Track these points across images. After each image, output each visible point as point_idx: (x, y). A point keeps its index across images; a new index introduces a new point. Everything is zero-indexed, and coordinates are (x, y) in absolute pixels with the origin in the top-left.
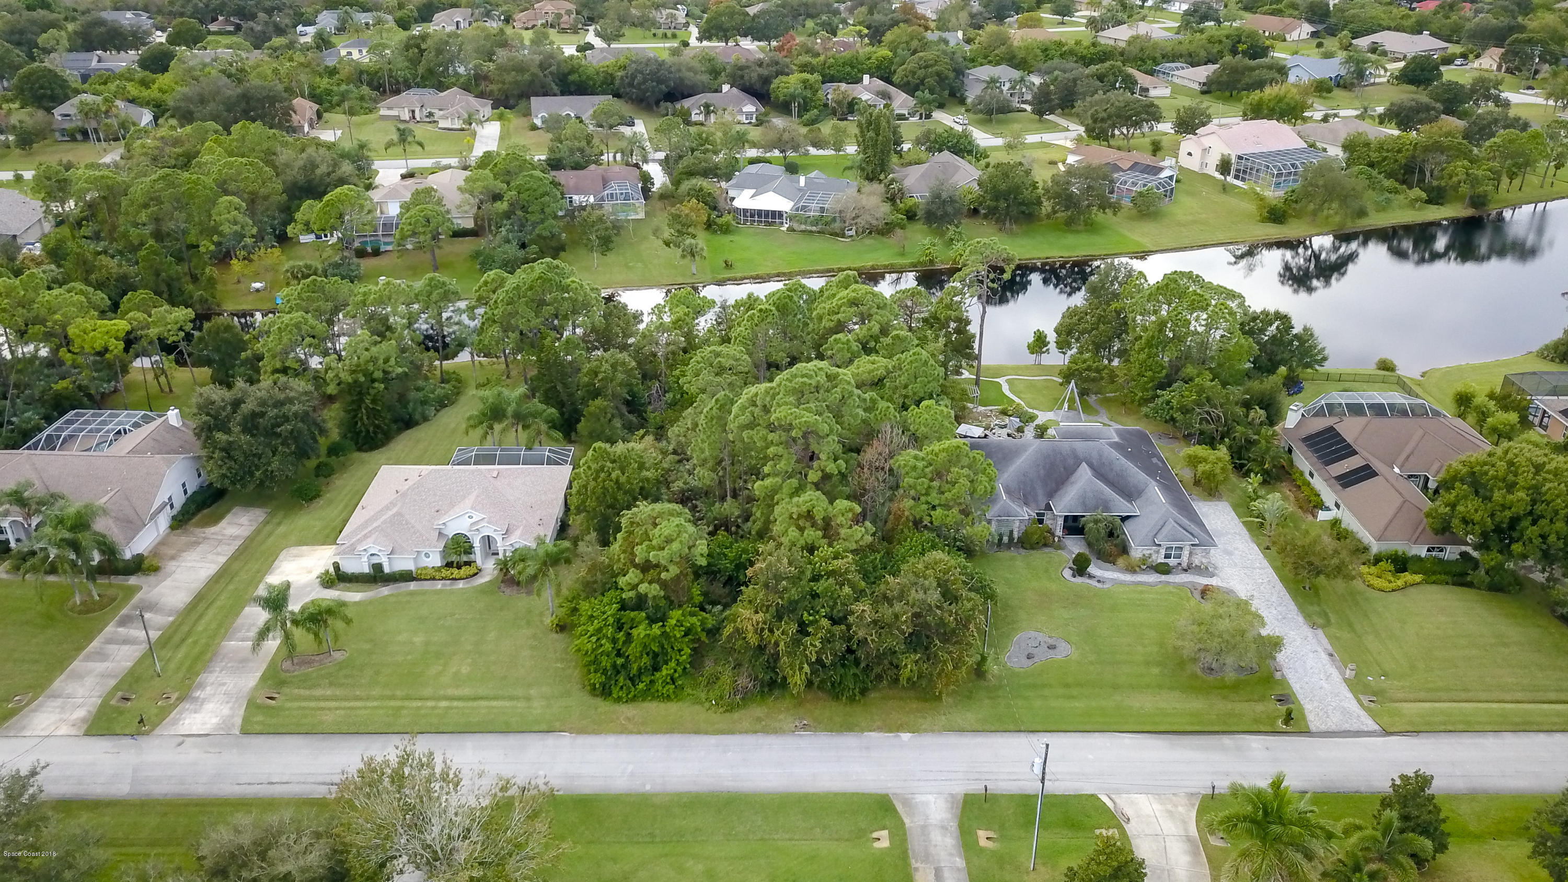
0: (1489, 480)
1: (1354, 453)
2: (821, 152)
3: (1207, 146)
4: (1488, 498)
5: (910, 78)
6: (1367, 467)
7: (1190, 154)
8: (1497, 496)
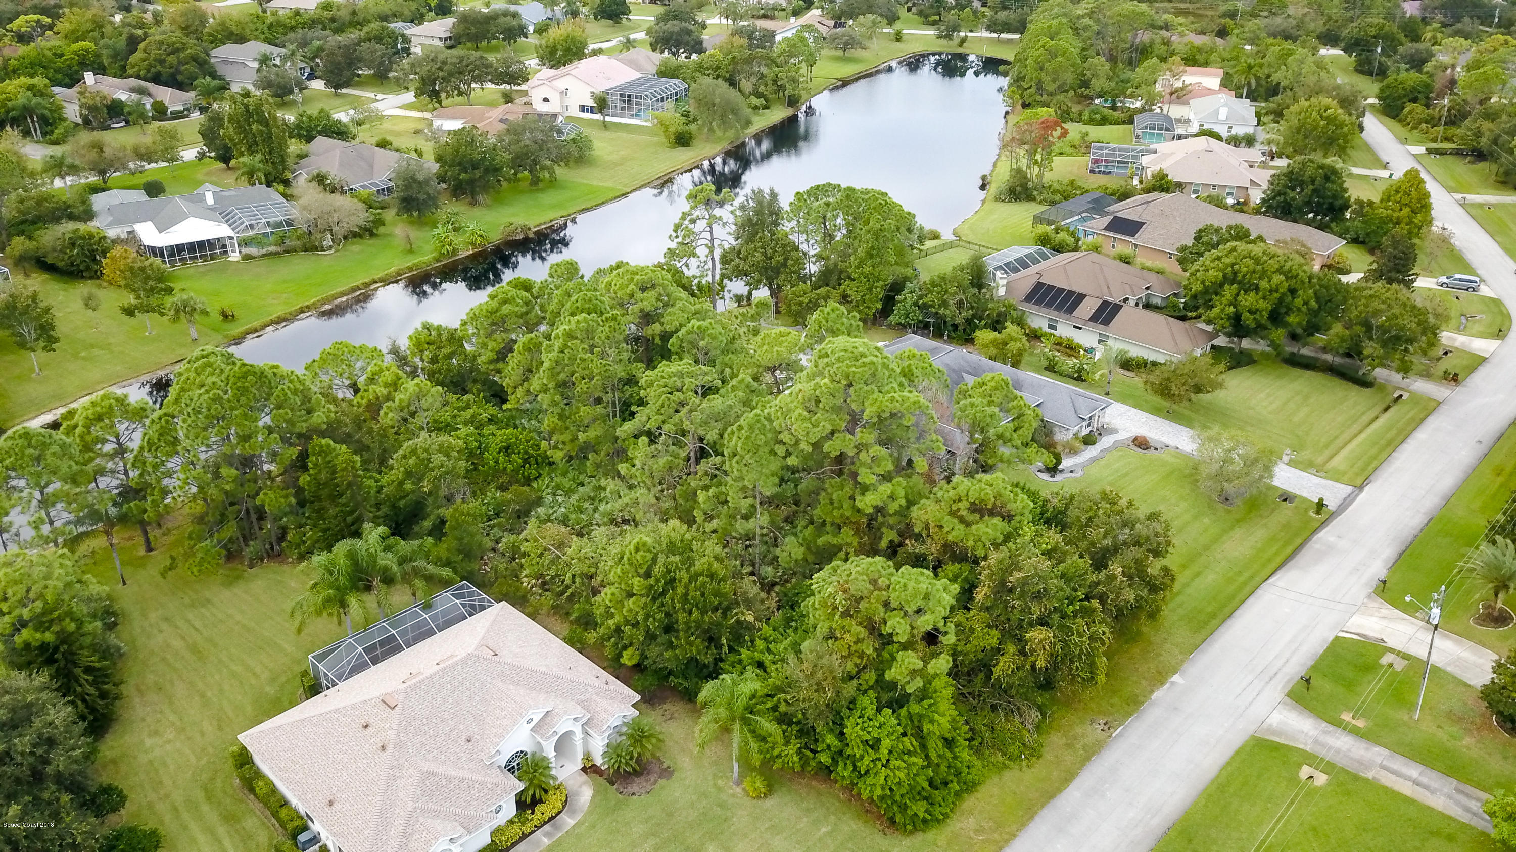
0: (1244, 276)
1: (1081, 297)
2: (153, 165)
3: (563, 89)
4: (1257, 288)
5: (159, 67)
6: (1105, 304)
7: (546, 100)
8: (1264, 284)
